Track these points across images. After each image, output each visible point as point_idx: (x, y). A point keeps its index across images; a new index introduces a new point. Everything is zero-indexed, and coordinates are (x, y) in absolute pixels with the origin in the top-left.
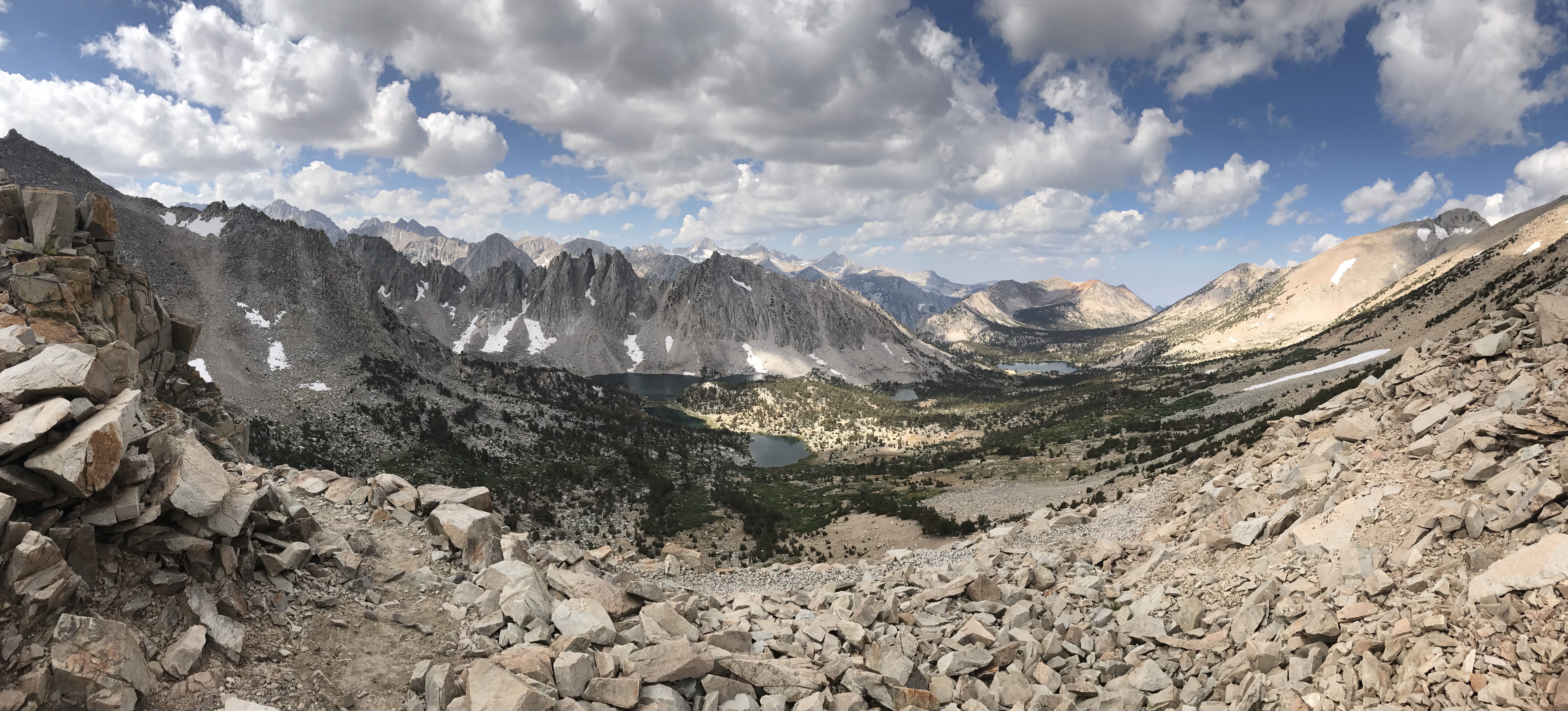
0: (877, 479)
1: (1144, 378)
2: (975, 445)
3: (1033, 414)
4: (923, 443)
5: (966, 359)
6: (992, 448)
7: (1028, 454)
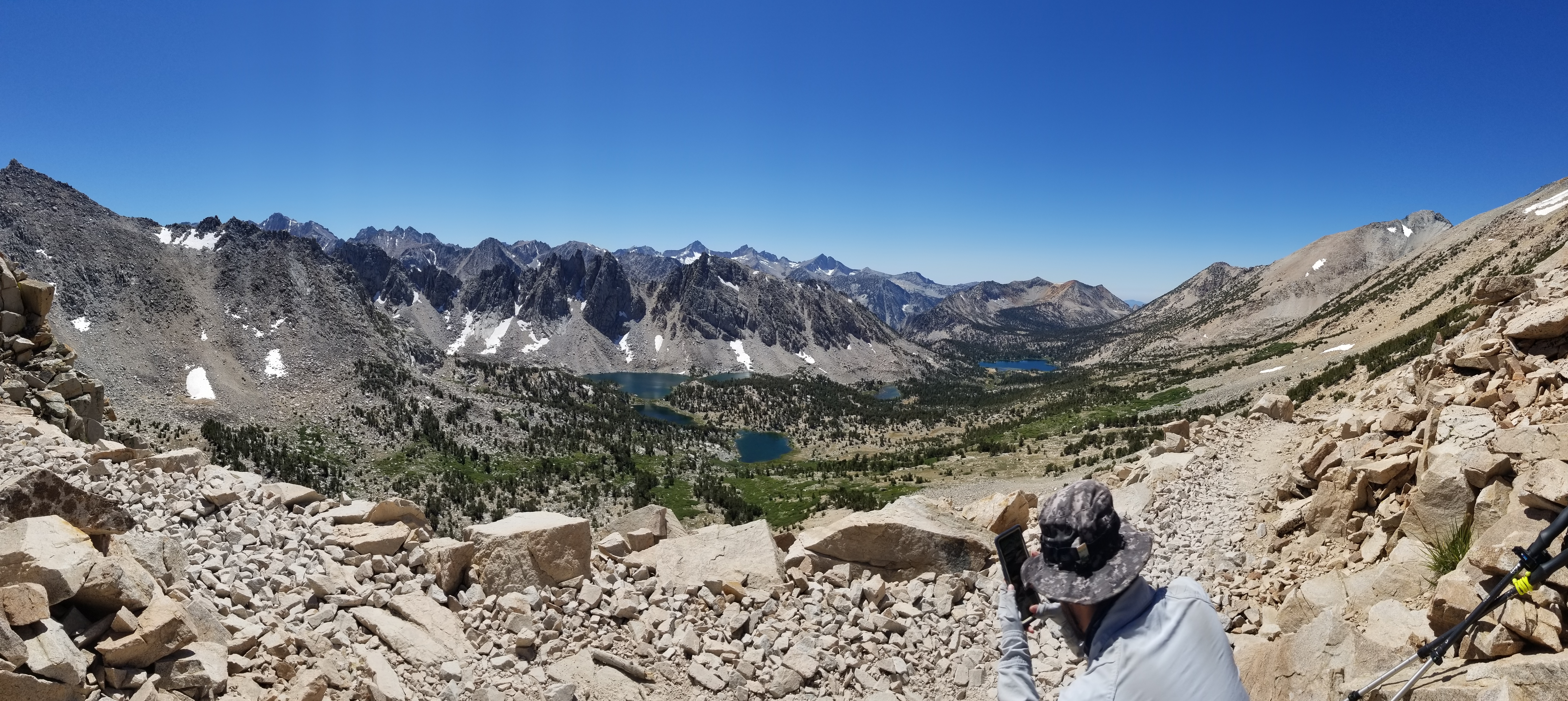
0: (857, 476)
1: (1120, 374)
2: (956, 441)
3: (1013, 411)
4: (905, 440)
5: (948, 357)
6: (972, 444)
7: (1007, 450)
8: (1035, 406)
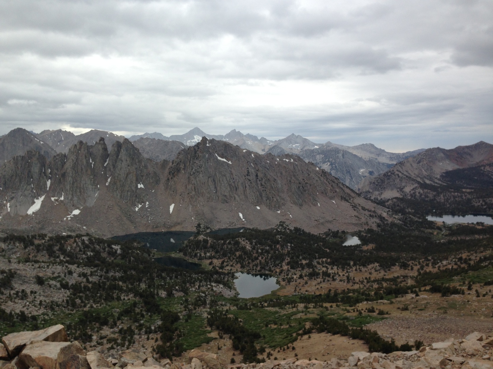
0: (331, 307)
2: (410, 282)
3: (460, 259)
4: (366, 278)
5: (400, 212)
6: (425, 285)
7: (456, 292)
8: (482, 255)
